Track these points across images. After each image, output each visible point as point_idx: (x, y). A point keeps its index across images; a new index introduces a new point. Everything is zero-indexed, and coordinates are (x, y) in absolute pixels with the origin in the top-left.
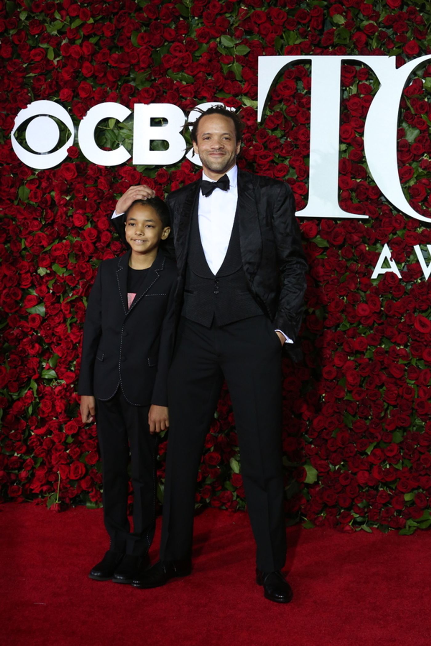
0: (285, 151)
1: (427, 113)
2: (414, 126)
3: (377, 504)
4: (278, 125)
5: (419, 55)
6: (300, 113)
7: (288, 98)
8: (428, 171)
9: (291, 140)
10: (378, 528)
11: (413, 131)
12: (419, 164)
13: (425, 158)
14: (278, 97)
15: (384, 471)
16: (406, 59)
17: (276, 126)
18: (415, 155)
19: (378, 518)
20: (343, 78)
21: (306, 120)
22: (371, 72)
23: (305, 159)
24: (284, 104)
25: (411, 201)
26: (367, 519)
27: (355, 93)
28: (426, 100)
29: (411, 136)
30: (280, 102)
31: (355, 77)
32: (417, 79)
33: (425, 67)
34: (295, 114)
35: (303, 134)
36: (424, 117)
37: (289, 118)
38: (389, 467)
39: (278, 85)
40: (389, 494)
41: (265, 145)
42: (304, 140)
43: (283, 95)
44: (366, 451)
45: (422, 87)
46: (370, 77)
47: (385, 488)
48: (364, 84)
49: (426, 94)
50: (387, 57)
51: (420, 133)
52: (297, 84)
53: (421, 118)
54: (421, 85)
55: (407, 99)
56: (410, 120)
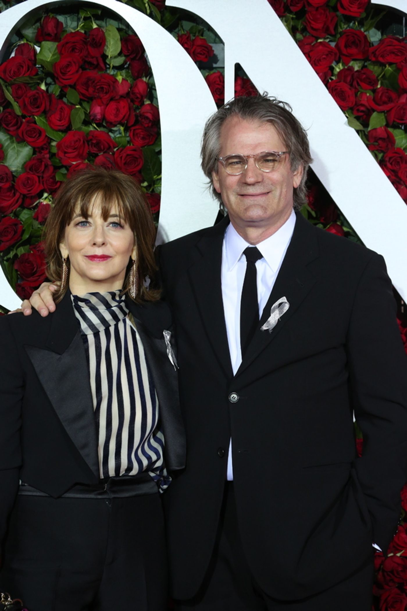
1: (45, 112)
2: (21, 140)
11: (20, 149)
12: (33, 213)
13: (45, 203)
18: (24, 196)
25: (19, 285)
28: (43, 87)
29: (16, 159)
32: (24, 44)
33: (39, 20)
36: (40, 121)
45: (35, 62)
49: (43, 75)
51: (34, 153)
53: (35, 123)
54: (33, 59)
55: (6, 86)
56: (12, 126)
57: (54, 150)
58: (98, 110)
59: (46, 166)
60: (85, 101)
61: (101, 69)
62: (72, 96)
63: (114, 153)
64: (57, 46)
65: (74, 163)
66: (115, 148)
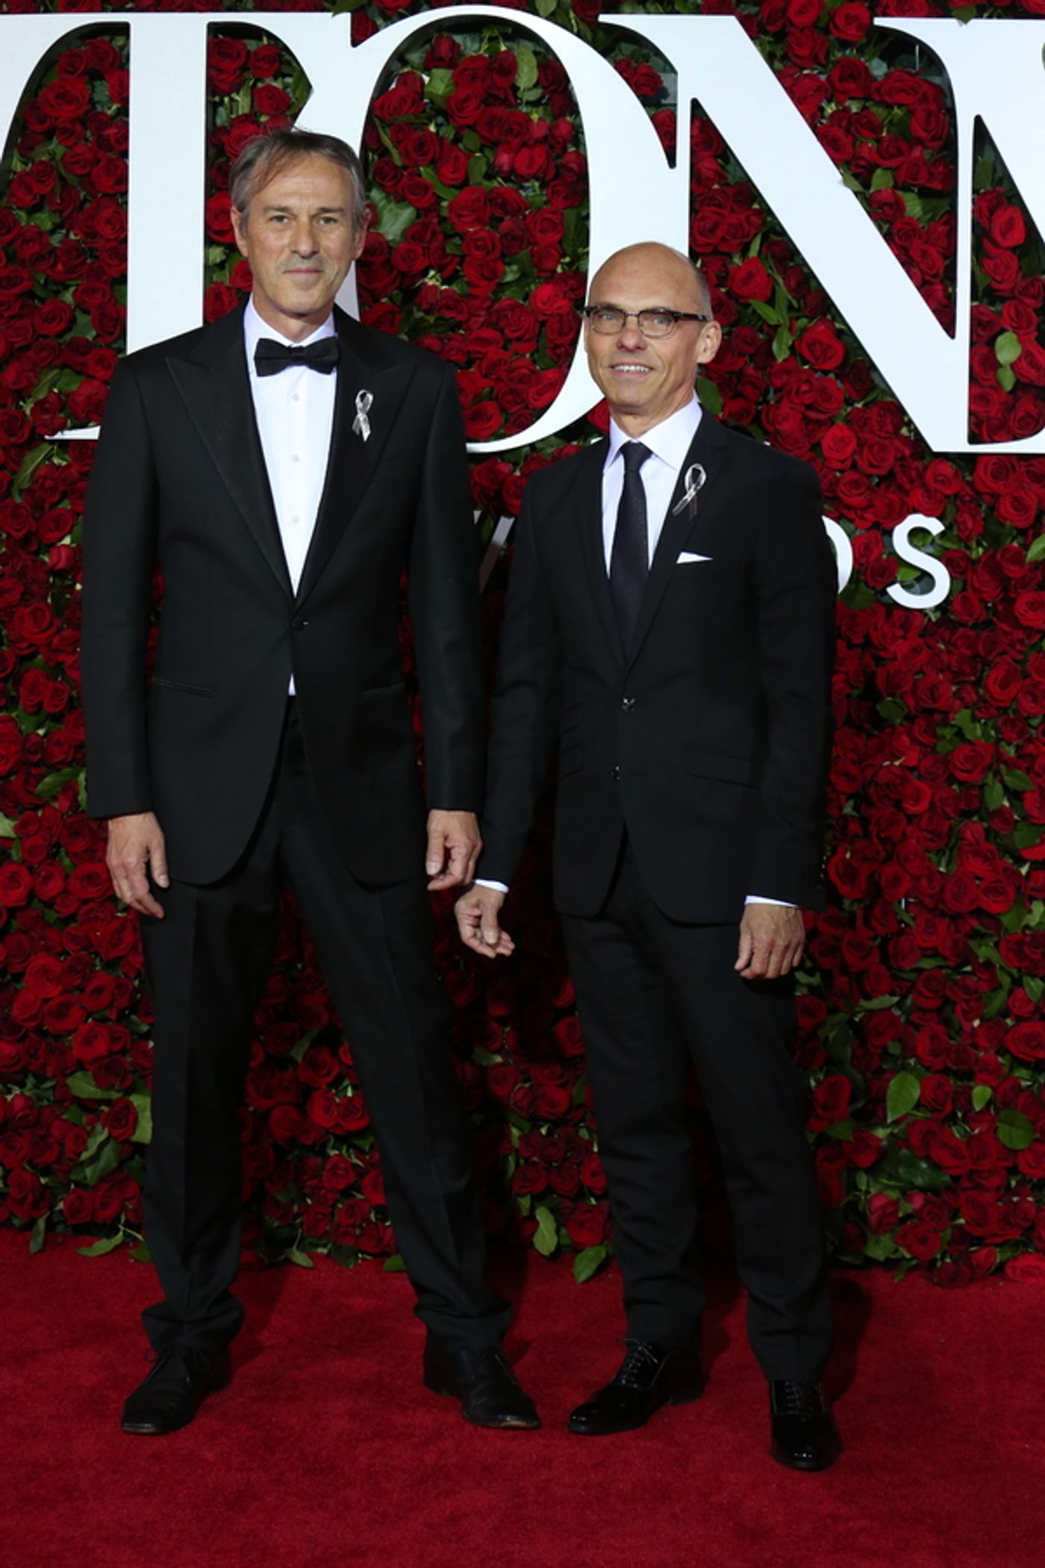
0: (64, 265)
1: (433, 162)
2: (401, 199)
3: (323, 1191)
4: (43, 197)
5: (414, 10)
6: (101, 164)
7: (68, 125)
8: (437, 315)
9: (78, 238)
10: (328, 1255)
11: (399, 211)
13: (431, 283)
14: (43, 122)
15: (338, 1105)
16: (380, 22)
17: (36, 201)
18: (404, 274)
19: (328, 1228)
20: (213, 73)
21: (116, 183)
22: (287, 57)
23: (117, 287)
24: (59, 143)
26: (300, 1231)
27: (247, 110)
28: (432, 128)
29: (394, 224)
30: (48, 136)
31: (244, 68)
32: (408, 73)
33: (429, 41)
34: (88, 169)
35: (108, 222)
36: (427, 173)
37: (72, 179)
38: (354, 1095)
39: (41, 93)
40: (355, 1165)
41: (10, 250)
42: (112, 237)
43: (57, 119)
44: (292, 1053)
45: (422, 96)
46: (285, 69)
47: (344, 1151)
48: (270, 88)
49: (433, 113)
50: (330, 14)
51: (418, 217)
52: (93, 88)
53: (420, 175)
54: (419, 90)
55: (383, 128)
56: (390, 181)
57: (445, 213)
58: (505, 159)
59: (434, 233)
60: (486, 146)
61: (511, 105)
62: (471, 140)
63: (525, 217)
64: (453, 75)
65: (471, 230)
66: (527, 209)
